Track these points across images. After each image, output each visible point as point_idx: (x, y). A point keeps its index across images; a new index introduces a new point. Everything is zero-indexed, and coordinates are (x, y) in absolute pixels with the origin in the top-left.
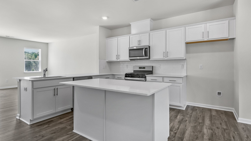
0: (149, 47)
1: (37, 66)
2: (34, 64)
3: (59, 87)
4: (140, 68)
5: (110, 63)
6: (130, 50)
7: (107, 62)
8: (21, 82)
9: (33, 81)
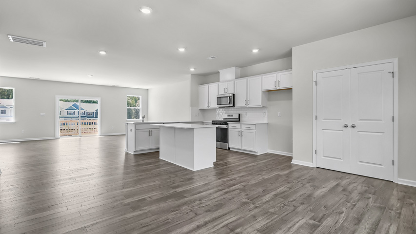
0: (234, 95)
1: (137, 114)
2: (134, 111)
3: (152, 130)
4: (228, 116)
5: (203, 111)
6: (218, 98)
7: (200, 109)
8: (128, 125)
9: (135, 124)
